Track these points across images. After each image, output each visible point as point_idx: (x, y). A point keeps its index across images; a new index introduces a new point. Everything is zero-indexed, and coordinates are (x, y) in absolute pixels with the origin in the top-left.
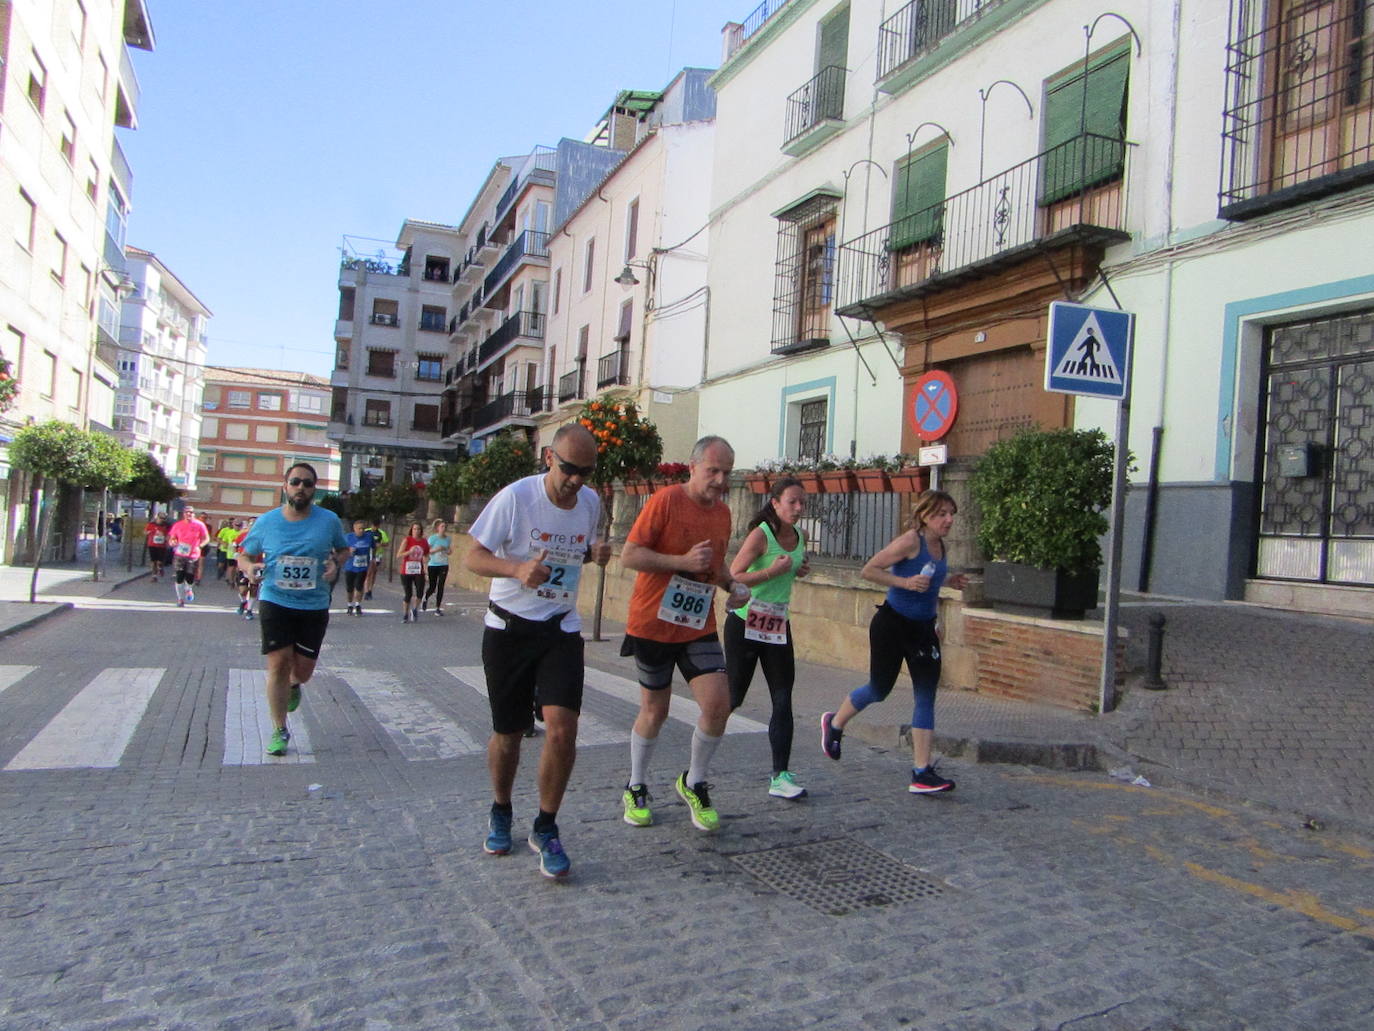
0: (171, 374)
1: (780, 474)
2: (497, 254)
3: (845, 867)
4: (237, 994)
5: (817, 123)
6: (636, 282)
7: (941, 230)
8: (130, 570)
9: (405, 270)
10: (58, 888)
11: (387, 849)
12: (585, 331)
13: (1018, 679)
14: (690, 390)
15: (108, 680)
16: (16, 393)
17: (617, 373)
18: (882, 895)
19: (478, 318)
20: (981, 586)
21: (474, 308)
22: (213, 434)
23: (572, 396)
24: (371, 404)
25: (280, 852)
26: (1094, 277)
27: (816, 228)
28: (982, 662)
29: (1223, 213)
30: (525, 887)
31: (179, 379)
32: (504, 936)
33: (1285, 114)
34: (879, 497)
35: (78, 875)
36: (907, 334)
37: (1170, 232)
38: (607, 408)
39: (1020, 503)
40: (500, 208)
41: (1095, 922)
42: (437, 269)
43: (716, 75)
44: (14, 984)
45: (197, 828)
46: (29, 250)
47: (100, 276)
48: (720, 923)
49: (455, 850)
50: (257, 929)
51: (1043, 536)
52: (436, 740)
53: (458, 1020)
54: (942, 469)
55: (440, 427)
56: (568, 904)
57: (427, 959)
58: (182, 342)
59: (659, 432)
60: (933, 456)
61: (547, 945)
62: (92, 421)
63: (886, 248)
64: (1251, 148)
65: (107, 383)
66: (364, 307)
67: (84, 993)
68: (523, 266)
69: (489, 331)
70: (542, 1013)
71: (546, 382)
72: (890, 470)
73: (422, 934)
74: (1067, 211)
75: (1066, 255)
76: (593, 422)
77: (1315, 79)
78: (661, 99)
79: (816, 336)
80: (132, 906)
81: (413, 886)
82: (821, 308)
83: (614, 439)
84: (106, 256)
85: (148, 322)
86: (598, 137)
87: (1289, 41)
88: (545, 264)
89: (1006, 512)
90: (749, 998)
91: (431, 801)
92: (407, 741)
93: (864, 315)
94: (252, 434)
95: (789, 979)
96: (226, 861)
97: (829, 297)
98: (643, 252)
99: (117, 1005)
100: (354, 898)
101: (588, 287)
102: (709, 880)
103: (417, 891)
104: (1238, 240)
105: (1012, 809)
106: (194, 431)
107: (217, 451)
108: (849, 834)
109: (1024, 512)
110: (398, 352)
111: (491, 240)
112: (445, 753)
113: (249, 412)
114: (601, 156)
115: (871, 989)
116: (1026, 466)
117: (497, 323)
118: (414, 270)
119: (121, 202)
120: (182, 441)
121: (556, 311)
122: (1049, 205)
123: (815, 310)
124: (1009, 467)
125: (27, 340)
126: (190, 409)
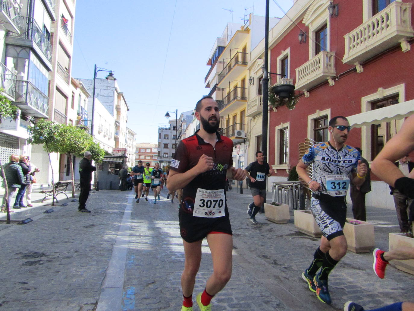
0: (130, 147)
9: (169, 129)
22: (138, 158)
31: (131, 148)
58: (132, 141)
66: (163, 136)
94: (145, 157)
106: (134, 157)
110: (169, 144)
113: (144, 153)
118: (171, 128)
126: (133, 154)
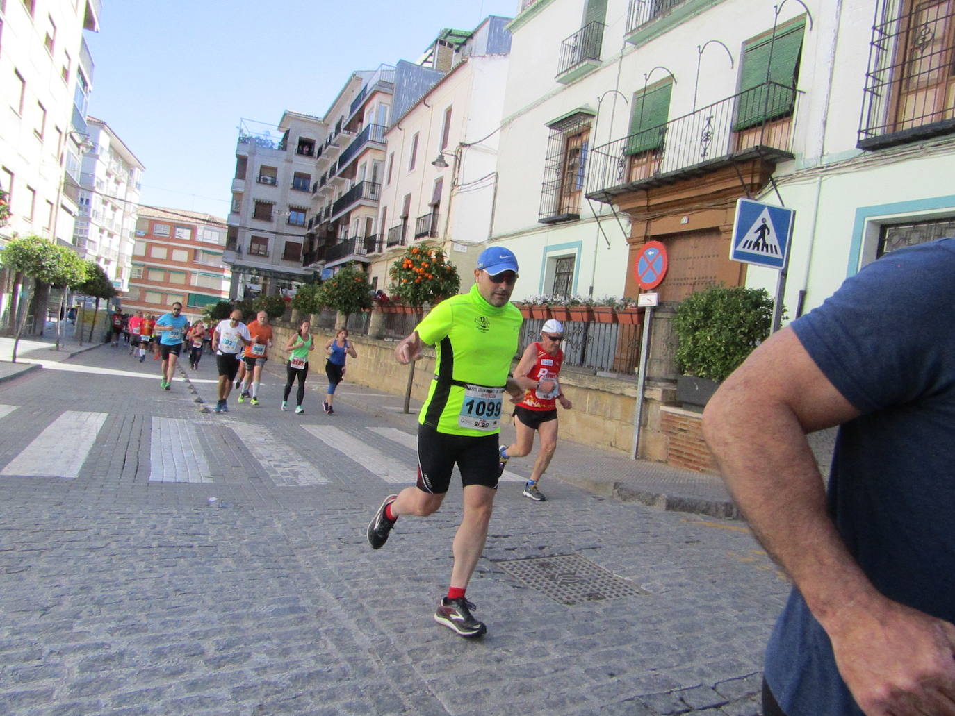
0: (114, 209)
1: (541, 306)
2: (349, 139)
3: (574, 574)
4: (164, 632)
5: (581, 61)
6: (447, 166)
7: (663, 142)
8: (81, 345)
9: (284, 146)
10: (40, 554)
11: (264, 543)
12: (408, 198)
13: (695, 456)
14: (479, 244)
15: (68, 419)
16: (10, 214)
17: (429, 229)
18: (598, 593)
19: (334, 183)
20: (674, 392)
21: (331, 176)
22: (142, 253)
23: (397, 243)
24: (255, 239)
25: (191, 541)
26: (767, 184)
27: (576, 136)
28: (671, 443)
29: (861, 145)
30: (358, 574)
31: (119, 213)
32: (344, 604)
33: (909, 78)
34: (609, 327)
35: (53, 548)
36: (634, 215)
37: (822, 155)
38: (423, 253)
39: (706, 336)
40: (353, 107)
41: (740, 619)
42: (306, 147)
43: (512, 22)
44: (11, 617)
45: (133, 522)
46: (19, 113)
47: (68, 137)
48: (490, 605)
49: (311, 547)
50: (177, 590)
51: (719, 360)
52: (296, 474)
53: (314, 657)
54: (654, 309)
55: (302, 258)
56: (387, 586)
57: (291, 616)
58: (123, 186)
59: (458, 272)
60: (648, 300)
61: (373, 612)
62: (58, 239)
63: (623, 153)
64: (884, 100)
65: (70, 212)
66: (253, 171)
67: (60, 625)
68: (368, 149)
69: (340, 194)
70: (370, 656)
71: (378, 232)
72: (618, 308)
73: (288, 600)
74: (752, 136)
75: (750, 167)
76: (413, 261)
77: (932, 54)
78: (471, 36)
79: (570, 212)
80: (90, 570)
81: (282, 569)
82: (575, 193)
83: (427, 275)
84: (73, 122)
85: (100, 171)
86: (425, 61)
87: (916, 27)
88: (383, 149)
89: (695, 344)
90: (509, 654)
91: (293, 514)
92: (276, 472)
93: (605, 200)
94: (170, 254)
95: (536, 643)
96: (154, 544)
97: (581, 185)
98: (453, 145)
99: (82, 634)
100: (242, 574)
101: (412, 167)
102: (482, 577)
103: (285, 572)
104: (869, 164)
105: (687, 542)
106: (128, 250)
107: (144, 265)
108: (577, 552)
109: (709, 342)
110: (275, 204)
111: (345, 129)
112: (302, 483)
113: (168, 240)
114: (427, 74)
115: (590, 652)
116: (712, 311)
117: (346, 187)
118: (290, 147)
119: (85, 84)
120: (120, 256)
121: (389, 182)
122: (739, 131)
123: (571, 194)
124: (700, 311)
125: (15, 178)
126: (127, 234)
